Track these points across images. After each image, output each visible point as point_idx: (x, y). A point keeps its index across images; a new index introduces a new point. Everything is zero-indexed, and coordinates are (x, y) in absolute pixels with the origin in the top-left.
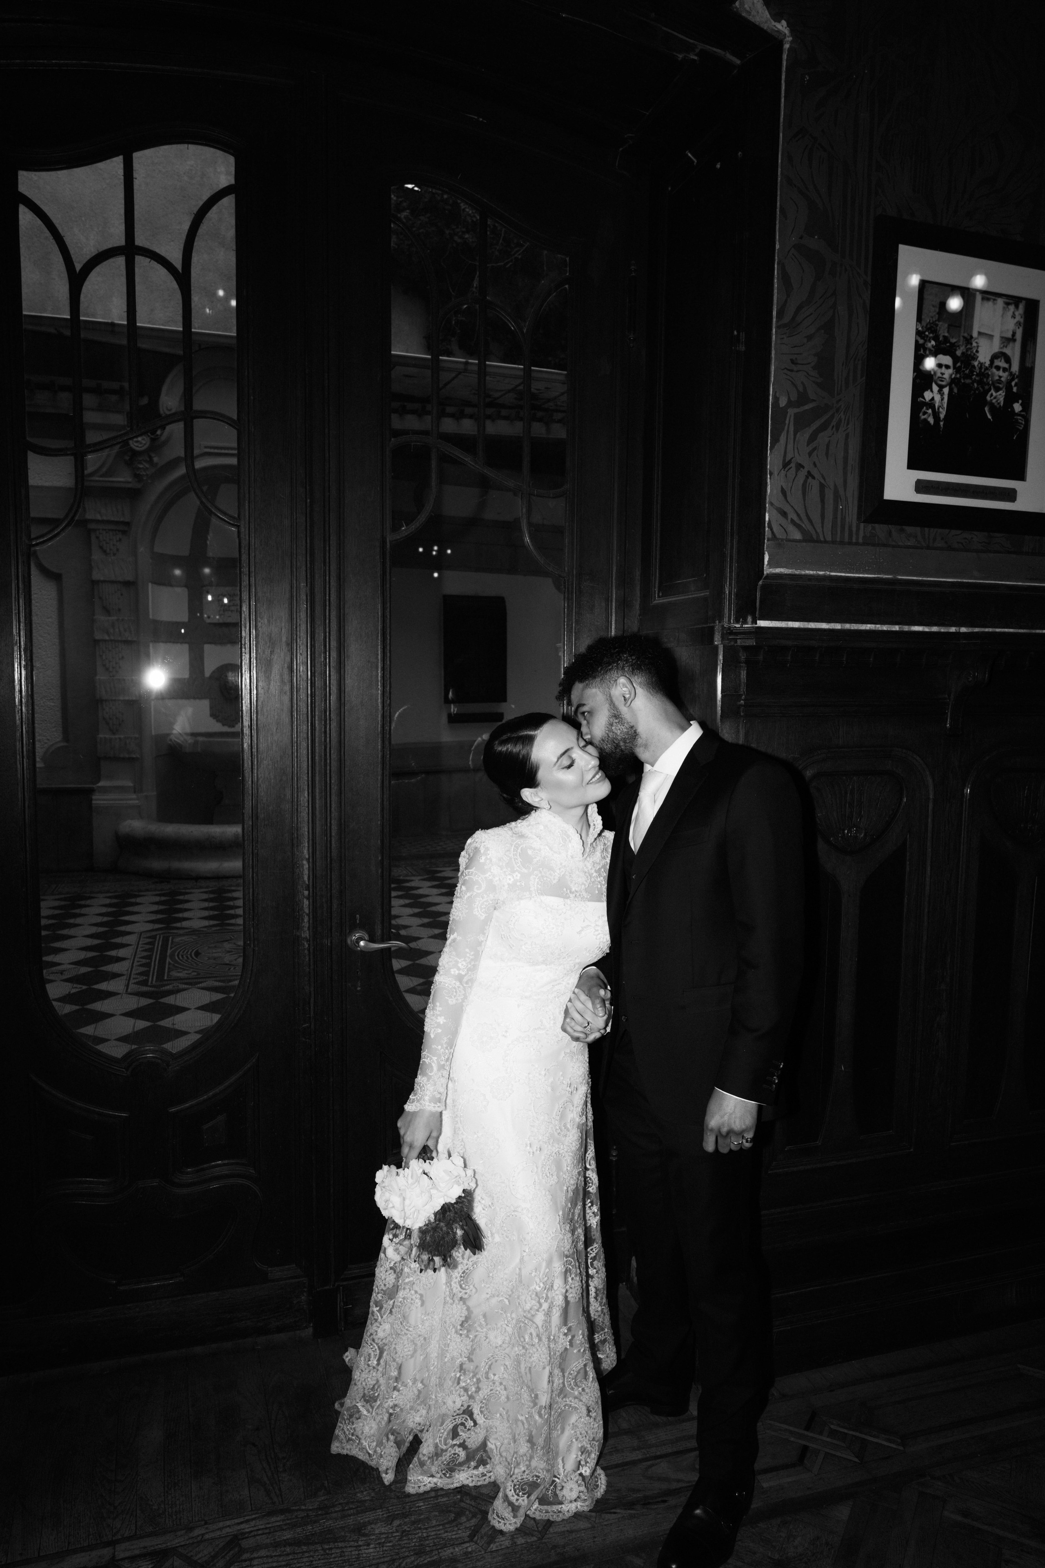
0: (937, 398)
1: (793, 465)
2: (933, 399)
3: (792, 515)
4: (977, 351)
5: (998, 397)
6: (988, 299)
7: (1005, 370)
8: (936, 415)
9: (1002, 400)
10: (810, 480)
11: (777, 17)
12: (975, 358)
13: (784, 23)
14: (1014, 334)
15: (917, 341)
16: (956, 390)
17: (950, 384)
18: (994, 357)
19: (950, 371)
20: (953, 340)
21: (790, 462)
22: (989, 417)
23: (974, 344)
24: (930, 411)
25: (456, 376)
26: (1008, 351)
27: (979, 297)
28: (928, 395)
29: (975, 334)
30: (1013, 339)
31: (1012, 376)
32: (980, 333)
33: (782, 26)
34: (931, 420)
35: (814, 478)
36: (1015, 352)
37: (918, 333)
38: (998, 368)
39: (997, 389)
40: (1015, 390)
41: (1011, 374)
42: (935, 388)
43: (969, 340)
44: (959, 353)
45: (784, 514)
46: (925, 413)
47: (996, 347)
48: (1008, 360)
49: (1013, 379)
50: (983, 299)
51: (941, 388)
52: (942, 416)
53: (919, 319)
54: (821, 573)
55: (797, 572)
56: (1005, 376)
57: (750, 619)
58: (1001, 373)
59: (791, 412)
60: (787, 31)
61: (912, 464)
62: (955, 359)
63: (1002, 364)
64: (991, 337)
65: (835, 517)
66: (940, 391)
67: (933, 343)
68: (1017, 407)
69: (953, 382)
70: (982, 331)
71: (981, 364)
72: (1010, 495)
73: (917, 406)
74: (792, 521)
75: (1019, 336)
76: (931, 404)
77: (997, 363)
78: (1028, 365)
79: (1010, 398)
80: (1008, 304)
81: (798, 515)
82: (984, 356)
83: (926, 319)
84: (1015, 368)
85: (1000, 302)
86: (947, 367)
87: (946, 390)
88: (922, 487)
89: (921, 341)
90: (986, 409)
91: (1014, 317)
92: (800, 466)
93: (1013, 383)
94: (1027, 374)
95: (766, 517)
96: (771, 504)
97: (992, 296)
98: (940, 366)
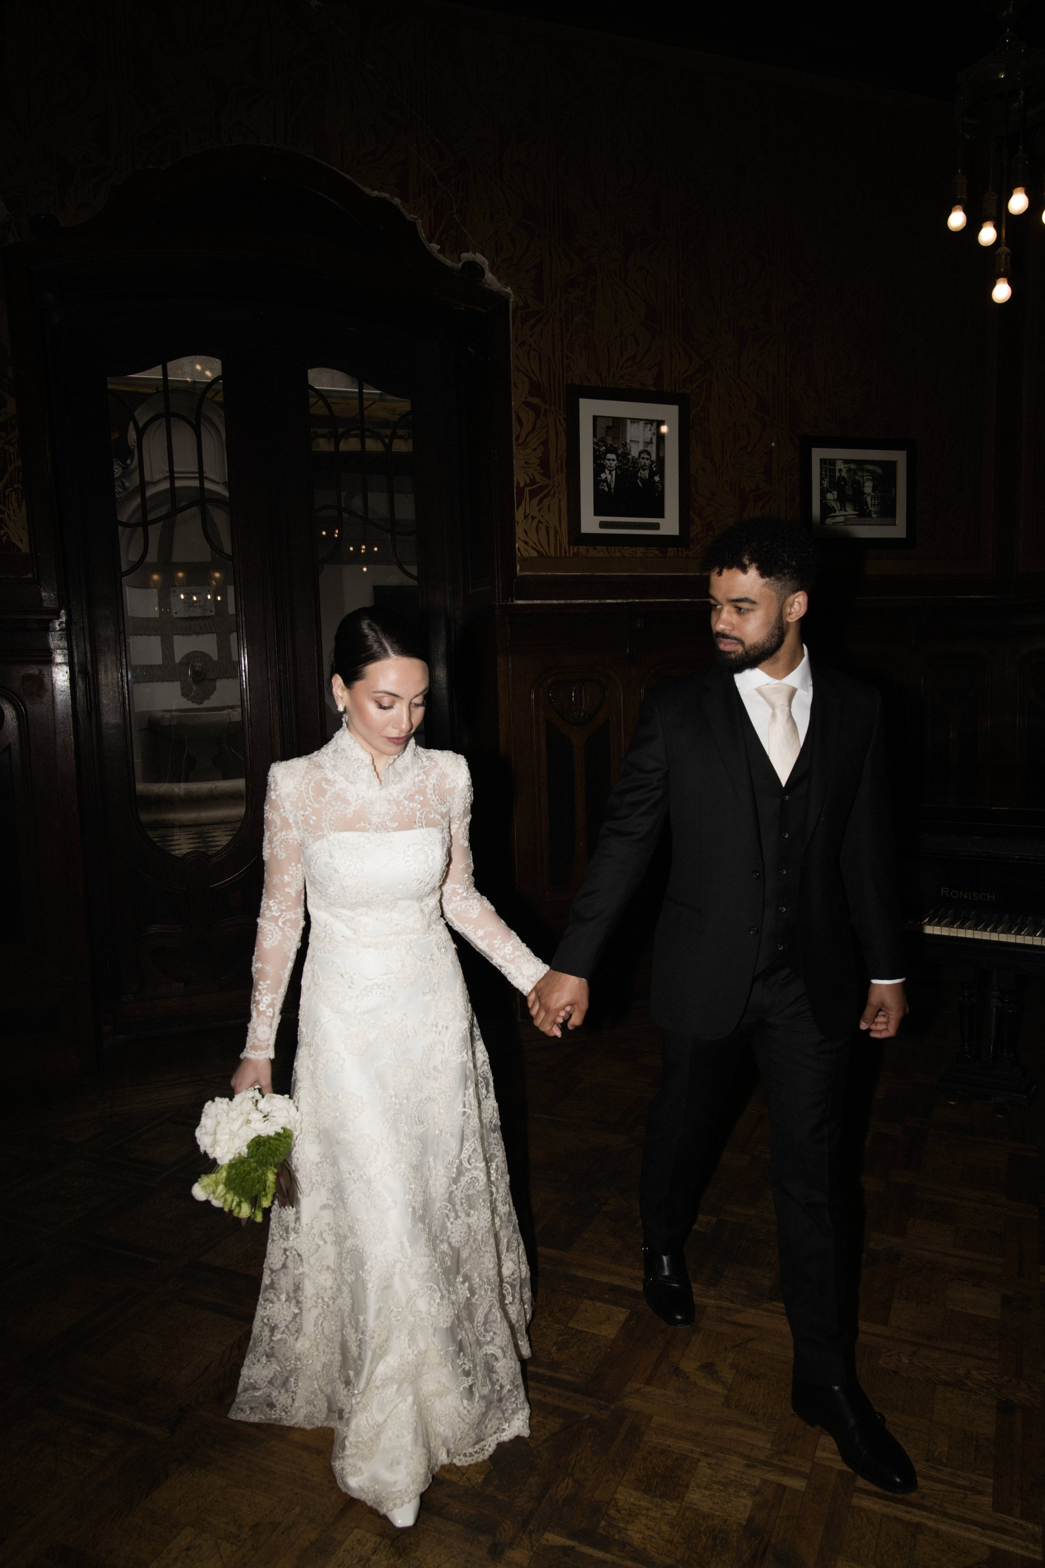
0: (609, 477)
1: (530, 517)
2: (606, 477)
3: (531, 543)
4: (630, 450)
5: (646, 474)
6: (635, 422)
7: (647, 459)
8: (609, 486)
9: (647, 475)
10: (540, 524)
11: (506, 285)
12: (629, 454)
13: (509, 288)
14: (651, 439)
15: (594, 448)
16: (619, 472)
17: (616, 469)
18: (641, 453)
19: (616, 462)
20: (616, 446)
21: (528, 515)
22: (640, 485)
23: (628, 447)
24: (605, 484)
25: (372, 404)
26: (648, 449)
27: (629, 422)
28: (603, 476)
29: (628, 441)
30: (651, 442)
31: (652, 462)
32: (631, 441)
33: (508, 290)
34: (606, 489)
35: (542, 523)
36: (653, 449)
37: (595, 443)
38: (643, 458)
39: (644, 470)
40: (654, 469)
41: (651, 461)
42: (607, 472)
43: (625, 445)
44: (619, 452)
45: (527, 543)
46: (602, 486)
47: (641, 447)
48: (649, 453)
49: (653, 464)
50: (631, 422)
51: (611, 471)
52: (612, 486)
53: (595, 436)
54: (550, 574)
55: (536, 574)
56: (648, 463)
57: (510, 600)
58: (645, 461)
59: (527, 489)
60: (511, 292)
61: (596, 513)
62: (618, 456)
63: (646, 456)
64: (638, 442)
65: (556, 543)
66: (610, 473)
67: (604, 448)
69: (617, 468)
70: (632, 439)
71: (633, 457)
72: (656, 526)
73: (597, 482)
74: (532, 547)
75: (654, 440)
76: (606, 480)
77: (642, 455)
78: (661, 455)
79: (652, 474)
80: (646, 424)
81: (535, 544)
82: (634, 452)
83: (599, 436)
84: (654, 457)
85: (642, 423)
86: (613, 460)
87: (614, 473)
88: (603, 525)
89: (597, 448)
90: (638, 481)
91: (650, 430)
92: (533, 518)
93: (653, 466)
94: (661, 461)
95: (517, 546)
96: (519, 538)
97: (634, 420)
98: (609, 460)
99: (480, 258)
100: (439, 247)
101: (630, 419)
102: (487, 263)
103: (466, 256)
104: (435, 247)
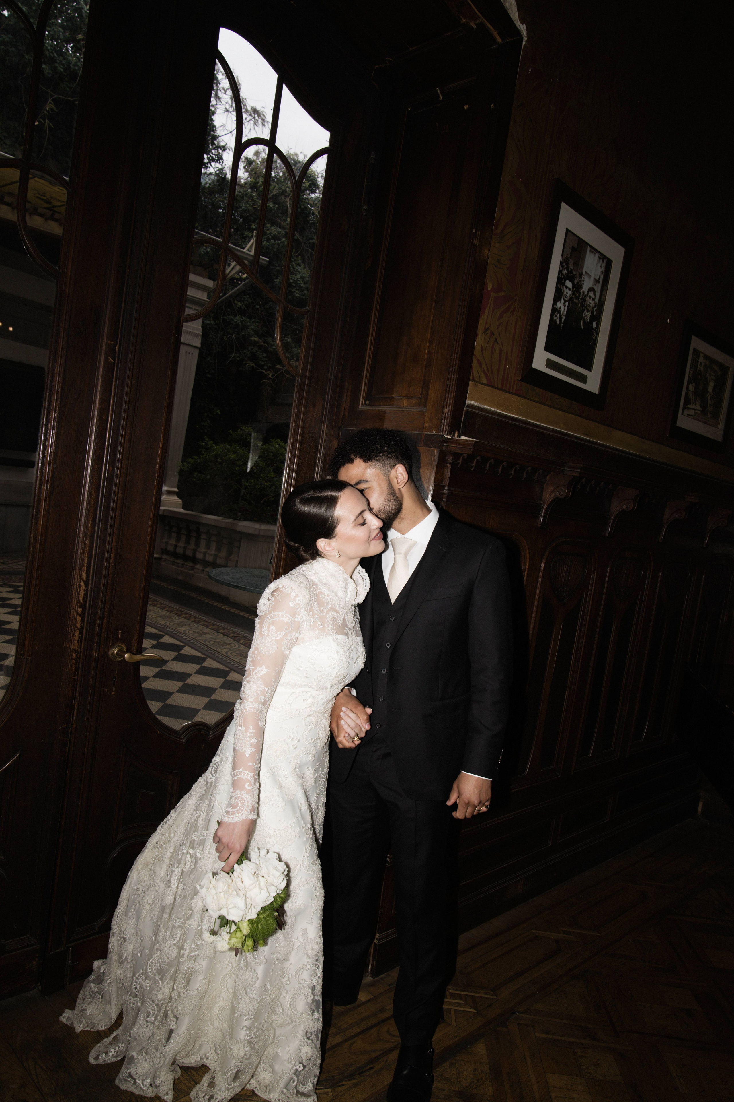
0: (563, 308)
1: (489, 332)
2: (560, 308)
3: (484, 367)
4: (583, 284)
5: (588, 315)
6: (592, 252)
7: (593, 299)
8: (560, 318)
9: (589, 318)
10: (496, 344)
12: (582, 288)
14: (600, 278)
15: (560, 269)
16: (571, 305)
17: (569, 301)
18: (590, 290)
19: (570, 292)
20: (574, 273)
21: (488, 329)
22: (582, 327)
23: (583, 279)
24: (558, 315)
26: (595, 288)
27: (589, 249)
28: (559, 305)
29: (584, 273)
30: (599, 281)
32: (586, 273)
34: (558, 321)
35: (498, 343)
36: (598, 288)
37: (561, 263)
38: (590, 297)
39: (588, 311)
40: (595, 313)
41: (595, 303)
42: (562, 301)
43: (581, 275)
44: (576, 282)
45: (481, 366)
46: (556, 316)
47: (591, 283)
48: (595, 293)
49: (595, 307)
50: (590, 251)
51: (565, 301)
52: (563, 320)
53: (563, 253)
54: (493, 409)
55: (482, 406)
56: (592, 303)
57: (456, 434)
58: (591, 301)
59: (493, 295)
60: (525, 33)
61: (546, 349)
62: (574, 285)
63: (592, 295)
64: (590, 276)
65: (504, 373)
66: (564, 304)
67: (566, 271)
68: (594, 325)
69: (571, 300)
70: (587, 271)
71: (583, 292)
72: (585, 379)
73: (555, 310)
74: (484, 370)
75: (601, 280)
76: (560, 311)
77: (590, 293)
78: (602, 299)
79: (593, 318)
80: (600, 258)
81: (487, 367)
83: (565, 256)
84: (597, 300)
85: (597, 255)
86: (570, 289)
87: (567, 304)
88: (550, 364)
89: (562, 269)
90: (582, 321)
91: (601, 267)
92: (492, 334)
93: (595, 309)
94: (600, 305)
96: (475, 356)
97: (594, 250)
98: (567, 287)
101: (591, 247)
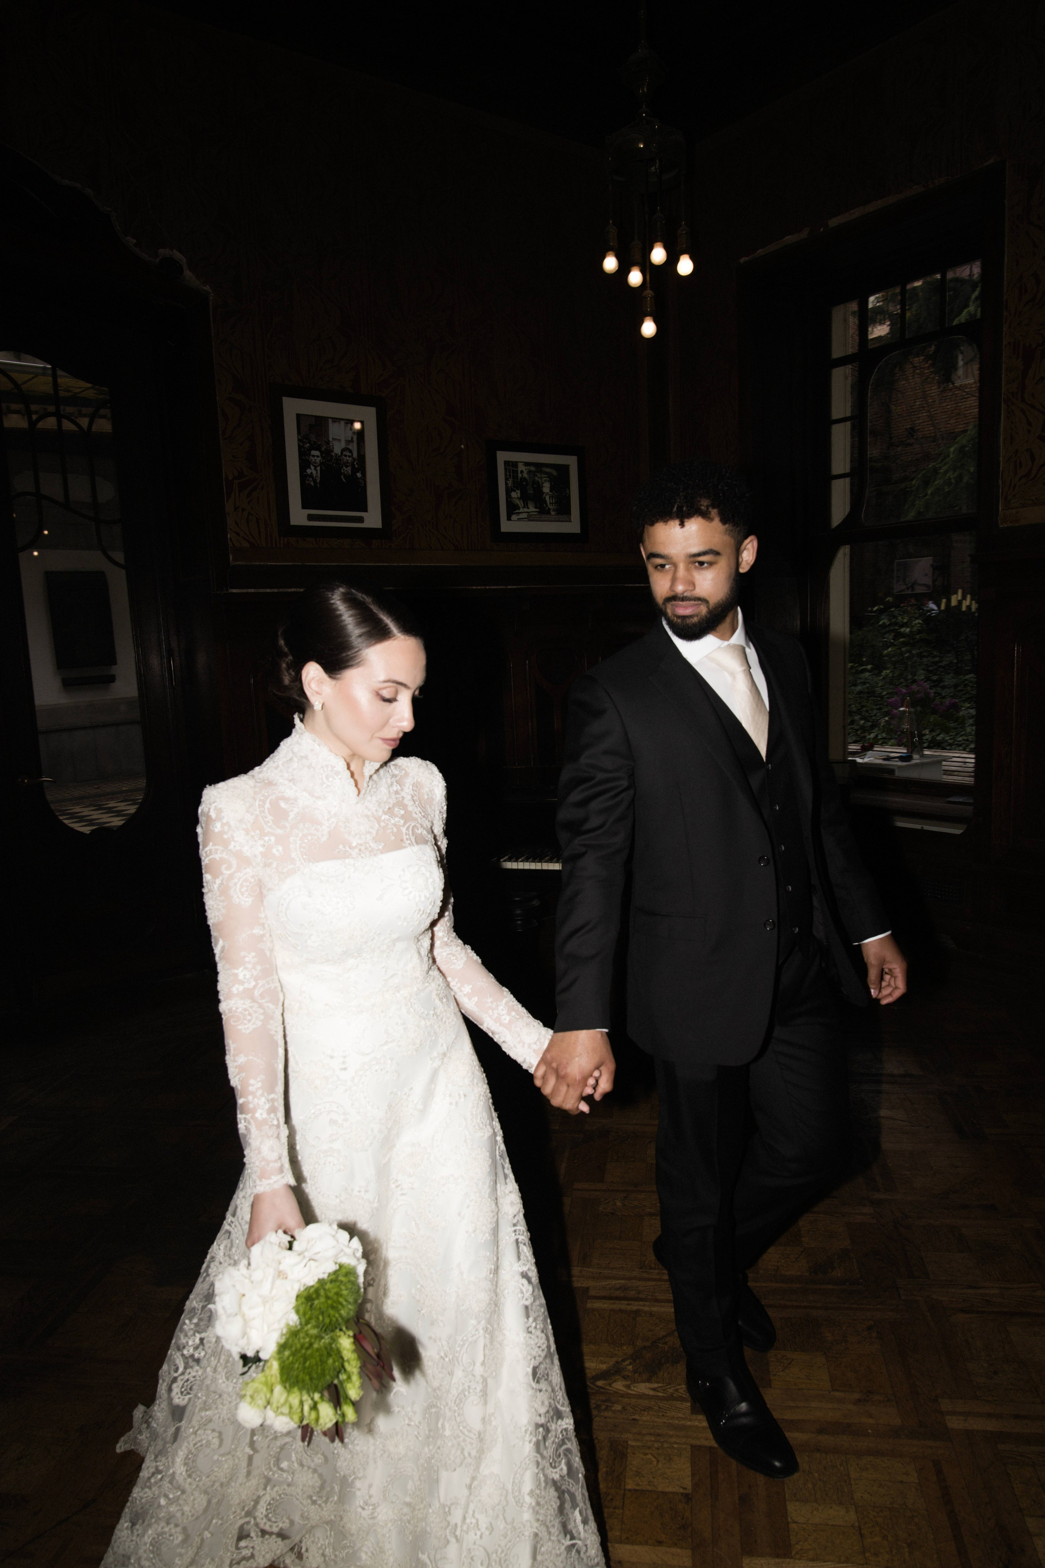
0: (314, 472)
1: (240, 509)
2: (312, 473)
3: (242, 535)
5: (349, 470)
6: (335, 422)
7: (349, 457)
8: (315, 481)
9: (350, 472)
10: (250, 516)
11: (204, 283)
13: (208, 286)
14: (352, 438)
15: (299, 446)
16: (324, 468)
18: (343, 450)
19: (320, 458)
20: (319, 443)
21: (238, 507)
22: (344, 480)
23: (331, 444)
24: (311, 479)
26: (350, 447)
27: (330, 421)
28: (309, 471)
29: (331, 439)
30: (352, 441)
31: (354, 459)
33: (207, 288)
34: (312, 484)
35: (252, 515)
36: (354, 447)
37: (299, 440)
38: (346, 456)
39: (347, 467)
40: (356, 466)
41: (353, 458)
42: (312, 467)
43: (328, 442)
45: (238, 534)
46: (308, 480)
47: (343, 445)
48: (351, 451)
49: (355, 461)
50: (333, 422)
51: (315, 468)
52: (318, 481)
53: (299, 433)
54: (262, 564)
55: (249, 563)
56: (350, 459)
57: (224, 589)
58: (348, 458)
59: (236, 482)
60: (210, 291)
61: (304, 507)
62: (321, 453)
63: (348, 454)
64: (339, 440)
65: (267, 534)
66: (315, 469)
68: (359, 475)
69: (321, 464)
70: (334, 438)
71: (336, 454)
72: (361, 520)
73: (303, 477)
74: (243, 538)
75: (355, 439)
76: (311, 475)
77: (345, 453)
79: (355, 471)
80: (347, 423)
81: (246, 535)
82: (337, 449)
83: (303, 433)
84: (355, 455)
85: (342, 423)
86: (318, 456)
87: (318, 468)
88: (311, 517)
89: (301, 444)
90: (342, 477)
91: (351, 429)
92: (243, 510)
93: (355, 463)
94: (362, 458)
95: (229, 536)
96: (231, 529)
97: (336, 420)
98: (314, 456)
99: (177, 255)
100: (135, 241)
101: (331, 418)
102: (185, 260)
103: (163, 252)
104: (131, 241)
